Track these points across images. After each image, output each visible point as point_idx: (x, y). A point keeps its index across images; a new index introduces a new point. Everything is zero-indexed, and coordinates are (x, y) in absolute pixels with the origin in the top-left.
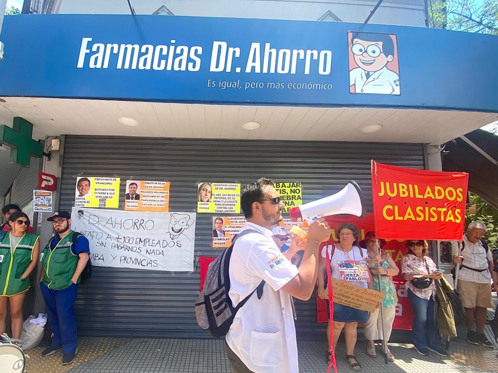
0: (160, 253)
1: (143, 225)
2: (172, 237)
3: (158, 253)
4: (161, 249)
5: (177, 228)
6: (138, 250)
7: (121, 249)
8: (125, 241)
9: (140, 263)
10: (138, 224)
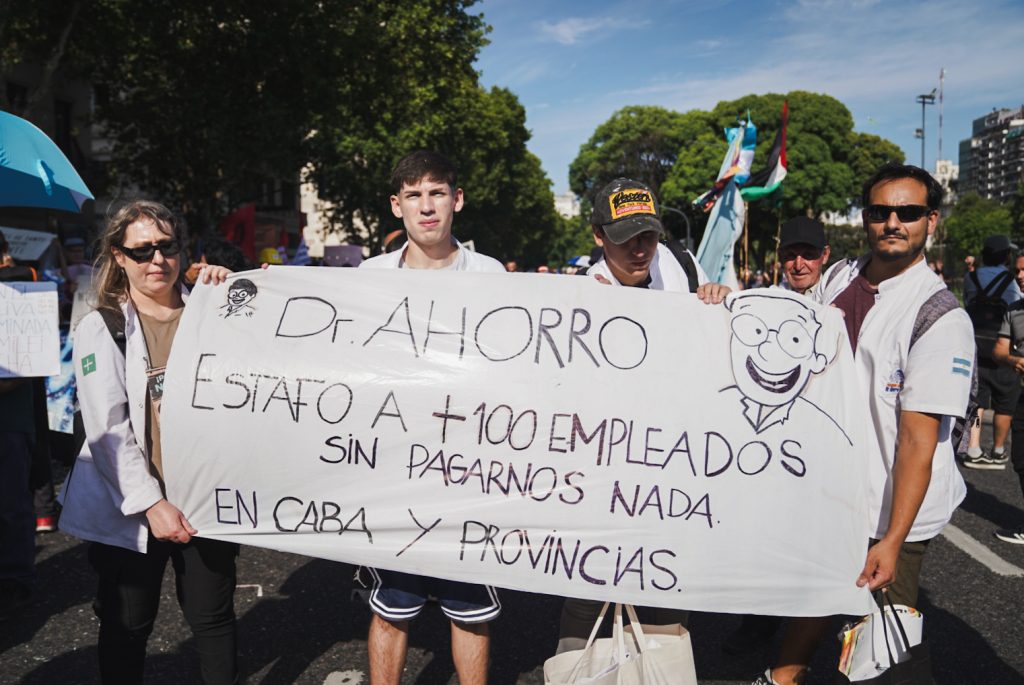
0: (690, 511)
1: (590, 339)
2: (753, 413)
3: (680, 505)
4: (698, 487)
5: (775, 364)
6: (562, 487)
7: (463, 481)
8: (484, 428)
9: (576, 566)
10: (561, 335)
